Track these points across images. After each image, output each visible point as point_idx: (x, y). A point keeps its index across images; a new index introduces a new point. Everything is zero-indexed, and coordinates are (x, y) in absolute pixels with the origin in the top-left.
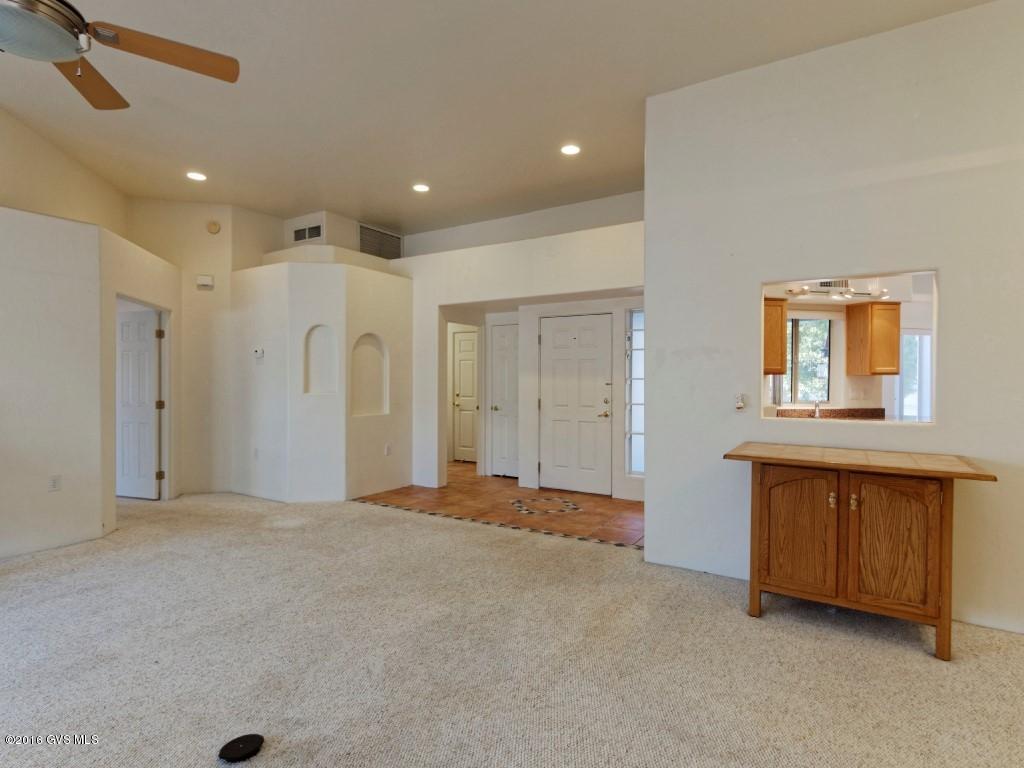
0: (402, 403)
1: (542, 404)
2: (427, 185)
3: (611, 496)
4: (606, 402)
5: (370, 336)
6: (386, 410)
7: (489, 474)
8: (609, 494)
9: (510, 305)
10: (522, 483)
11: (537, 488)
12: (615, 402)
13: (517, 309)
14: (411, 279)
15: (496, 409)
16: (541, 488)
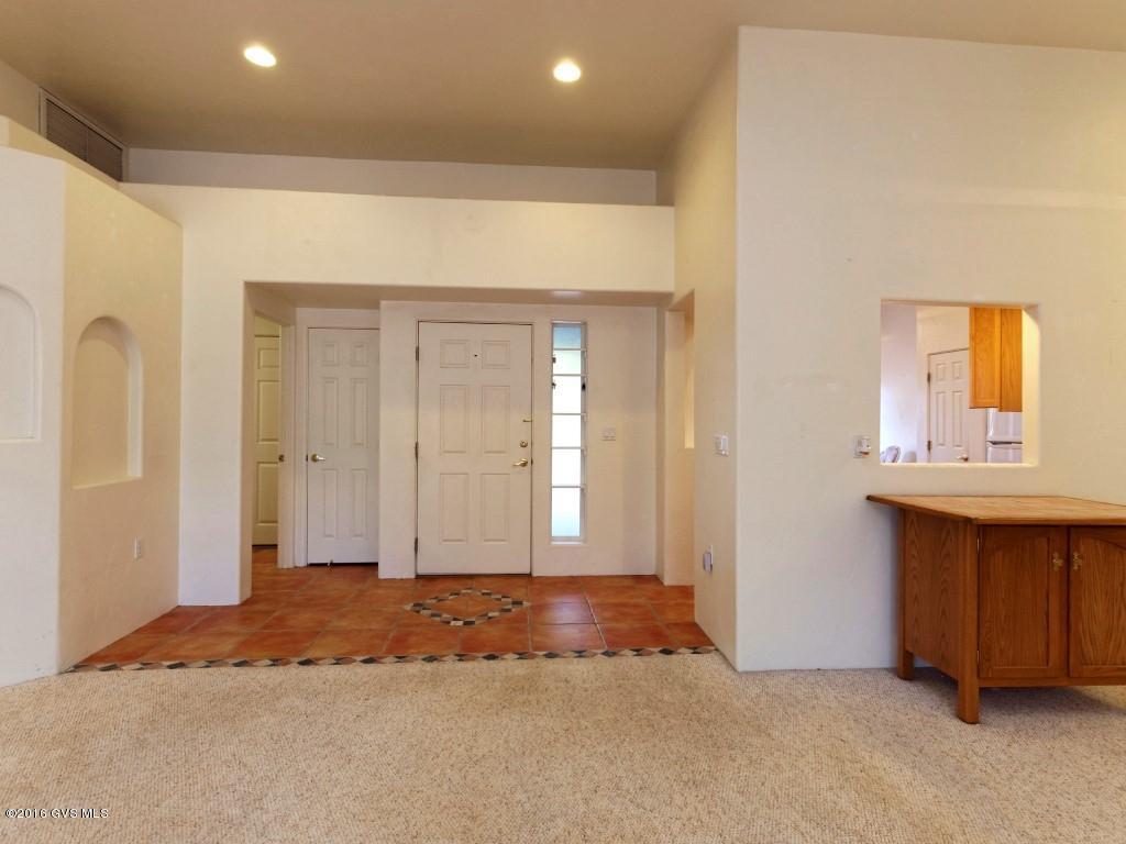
0: (161, 456)
1: (420, 449)
2: (278, 54)
3: (530, 575)
4: (524, 446)
5: (107, 322)
6: (135, 470)
7: (302, 563)
8: (528, 571)
9: (367, 298)
10: (384, 572)
11: (413, 576)
12: (535, 446)
13: (376, 306)
14: (180, 226)
15: (314, 459)
16: (419, 577)
